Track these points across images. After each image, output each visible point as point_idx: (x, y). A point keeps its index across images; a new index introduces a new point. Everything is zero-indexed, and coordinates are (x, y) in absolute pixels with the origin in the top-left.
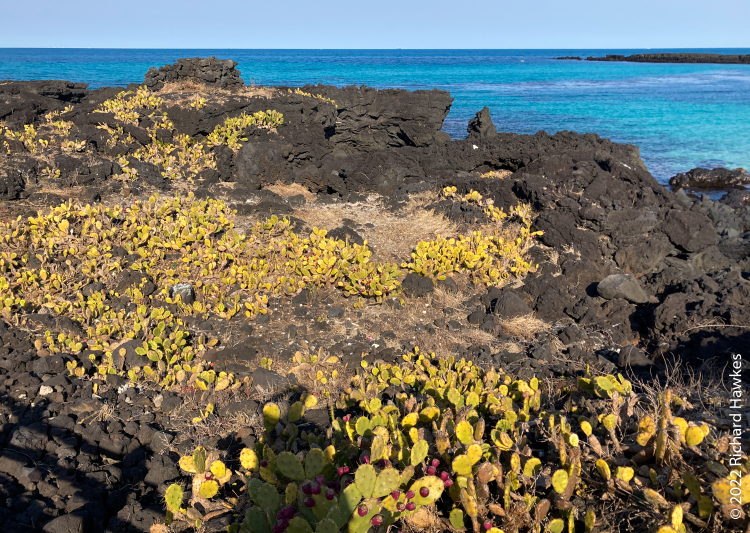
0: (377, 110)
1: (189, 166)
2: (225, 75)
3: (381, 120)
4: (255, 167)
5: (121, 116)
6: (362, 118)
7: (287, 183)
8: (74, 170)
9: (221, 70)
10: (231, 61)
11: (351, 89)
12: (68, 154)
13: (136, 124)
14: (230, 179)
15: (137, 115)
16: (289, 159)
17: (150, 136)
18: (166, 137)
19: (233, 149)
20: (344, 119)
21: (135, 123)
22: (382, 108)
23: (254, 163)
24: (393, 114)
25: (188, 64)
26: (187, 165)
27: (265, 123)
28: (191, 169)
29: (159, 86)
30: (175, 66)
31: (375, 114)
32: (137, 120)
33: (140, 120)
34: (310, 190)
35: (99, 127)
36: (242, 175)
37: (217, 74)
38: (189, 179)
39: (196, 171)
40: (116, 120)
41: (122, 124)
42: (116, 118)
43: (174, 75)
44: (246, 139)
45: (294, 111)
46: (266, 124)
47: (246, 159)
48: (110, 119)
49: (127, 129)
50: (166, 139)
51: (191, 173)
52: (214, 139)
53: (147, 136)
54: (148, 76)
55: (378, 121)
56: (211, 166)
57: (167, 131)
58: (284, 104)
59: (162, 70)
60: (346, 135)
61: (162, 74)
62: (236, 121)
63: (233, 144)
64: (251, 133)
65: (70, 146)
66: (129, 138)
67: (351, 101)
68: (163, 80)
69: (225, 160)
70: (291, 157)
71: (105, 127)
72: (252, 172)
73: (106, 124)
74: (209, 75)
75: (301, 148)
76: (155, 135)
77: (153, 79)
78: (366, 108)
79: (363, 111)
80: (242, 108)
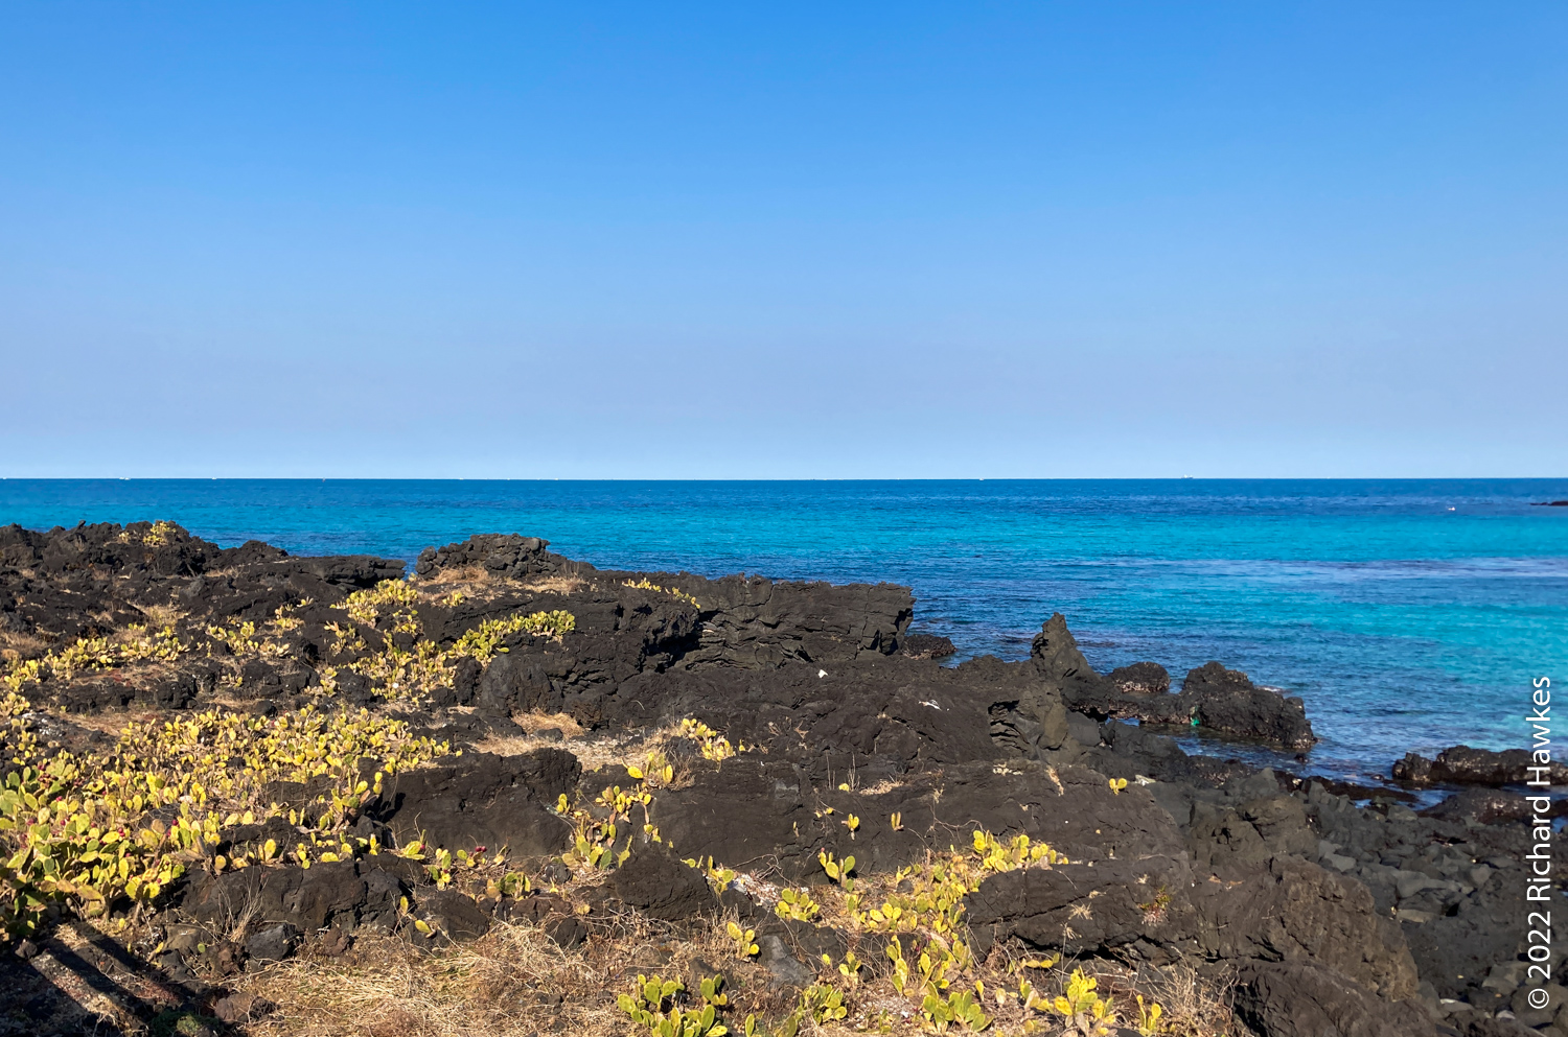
0: (773, 614)
1: (421, 683)
2: (523, 560)
3: (781, 628)
4: (504, 688)
5: (356, 614)
6: (750, 626)
7: (549, 712)
8: (261, 678)
9: (517, 554)
10: (535, 540)
11: (731, 581)
12: (266, 659)
13: (372, 624)
14: (469, 703)
15: (374, 613)
16: (569, 680)
17: (385, 641)
18: (408, 643)
19: (482, 662)
20: (721, 625)
21: (370, 624)
22: (783, 610)
23: (504, 681)
24: (801, 620)
25: (480, 543)
26: (419, 682)
27: (546, 628)
28: (421, 687)
29: (433, 572)
30: (464, 546)
31: (771, 620)
32: (374, 620)
33: (378, 620)
34: (579, 723)
35: (327, 628)
36: (486, 697)
37: (509, 559)
38: (415, 699)
39: (427, 690)
40: (349, 619)
41: (355, 625)
42: (350, 616)
43: (459, 557)
44: (506, 650)
45: (601, 613)
46: (548, 630)
47: (494, 677)
48: (342, 618)
49: (362, 630)
50: (403, 646)
51: (420, 691)
52: (460, 648)
53: (382, 643)
54: (421, 558)
55: (777, 630)
56: (445, 684)
57: (408, 635)
58: (586, 602)
59: (443, 551)
60: (714, 650)
61: (441, 557)
62: (498, 625)
63: (482, 656)
64: (517, 641)
65: (270, 650)
66: (358, 644)
67: (730, 600)
68: (441, 566)
69: (466, 676)
70: (573, 677)
71: (335, 627)
72: (499, 694)
73: (336, 624)
74: (497, 561)
75: (591, 665)
76: (391, 640)
77: (426, 563)
78: (754, 610)
79: (750, 615)
80: (517, 606)
